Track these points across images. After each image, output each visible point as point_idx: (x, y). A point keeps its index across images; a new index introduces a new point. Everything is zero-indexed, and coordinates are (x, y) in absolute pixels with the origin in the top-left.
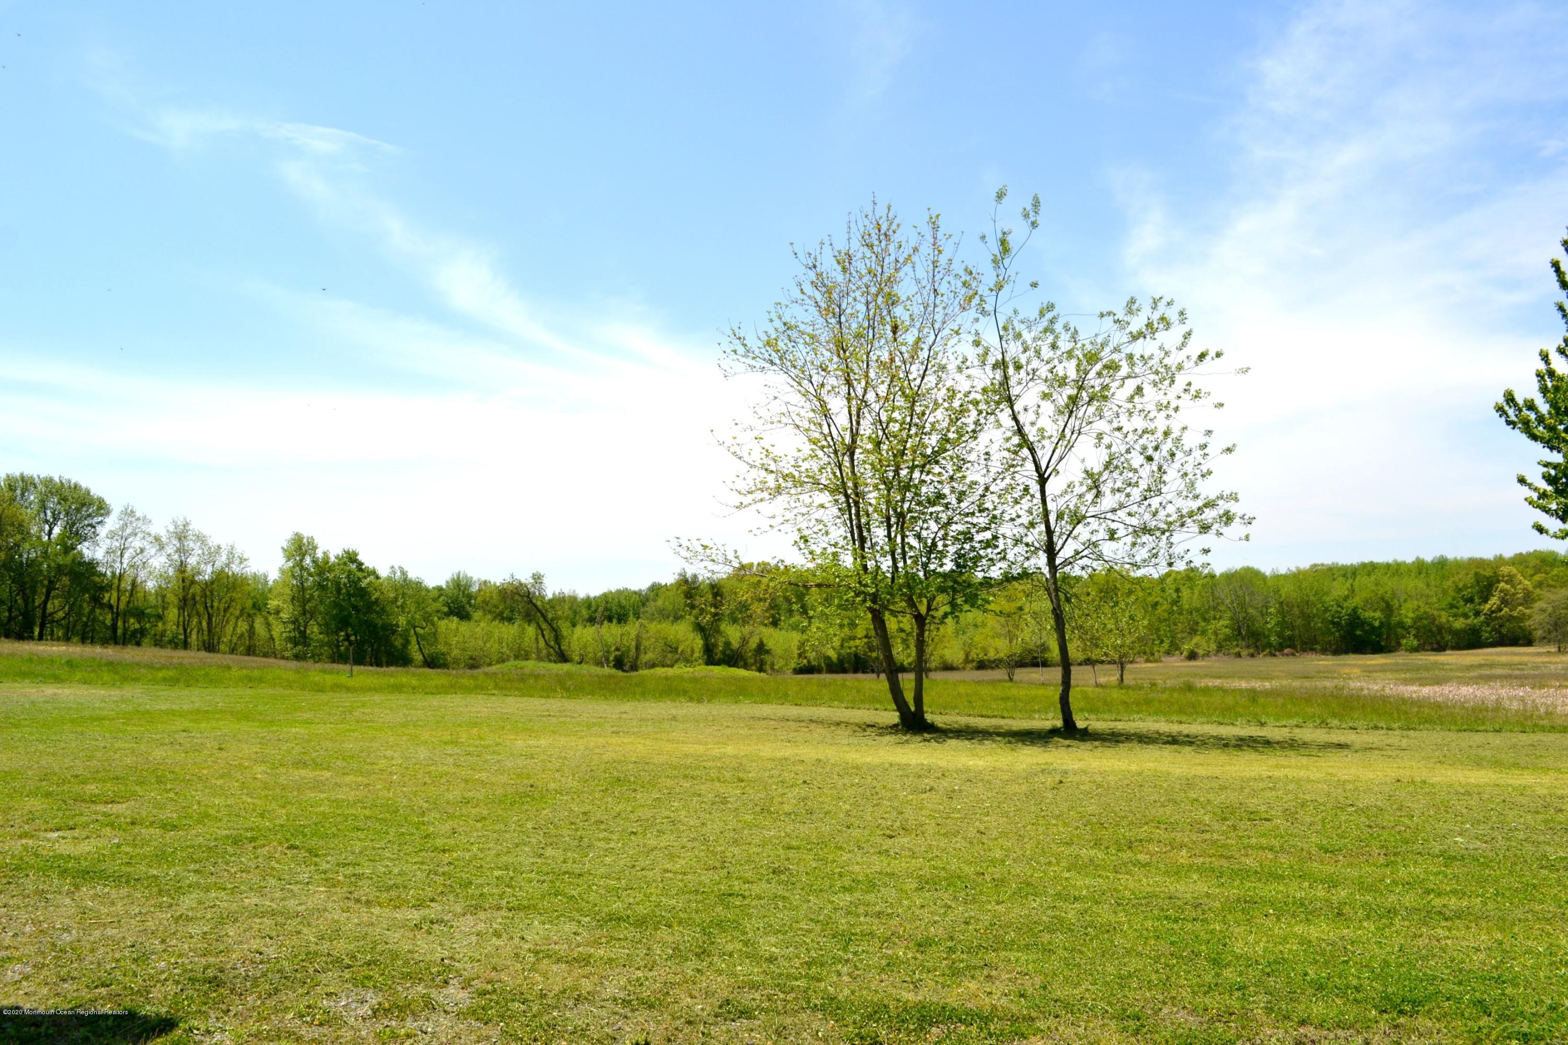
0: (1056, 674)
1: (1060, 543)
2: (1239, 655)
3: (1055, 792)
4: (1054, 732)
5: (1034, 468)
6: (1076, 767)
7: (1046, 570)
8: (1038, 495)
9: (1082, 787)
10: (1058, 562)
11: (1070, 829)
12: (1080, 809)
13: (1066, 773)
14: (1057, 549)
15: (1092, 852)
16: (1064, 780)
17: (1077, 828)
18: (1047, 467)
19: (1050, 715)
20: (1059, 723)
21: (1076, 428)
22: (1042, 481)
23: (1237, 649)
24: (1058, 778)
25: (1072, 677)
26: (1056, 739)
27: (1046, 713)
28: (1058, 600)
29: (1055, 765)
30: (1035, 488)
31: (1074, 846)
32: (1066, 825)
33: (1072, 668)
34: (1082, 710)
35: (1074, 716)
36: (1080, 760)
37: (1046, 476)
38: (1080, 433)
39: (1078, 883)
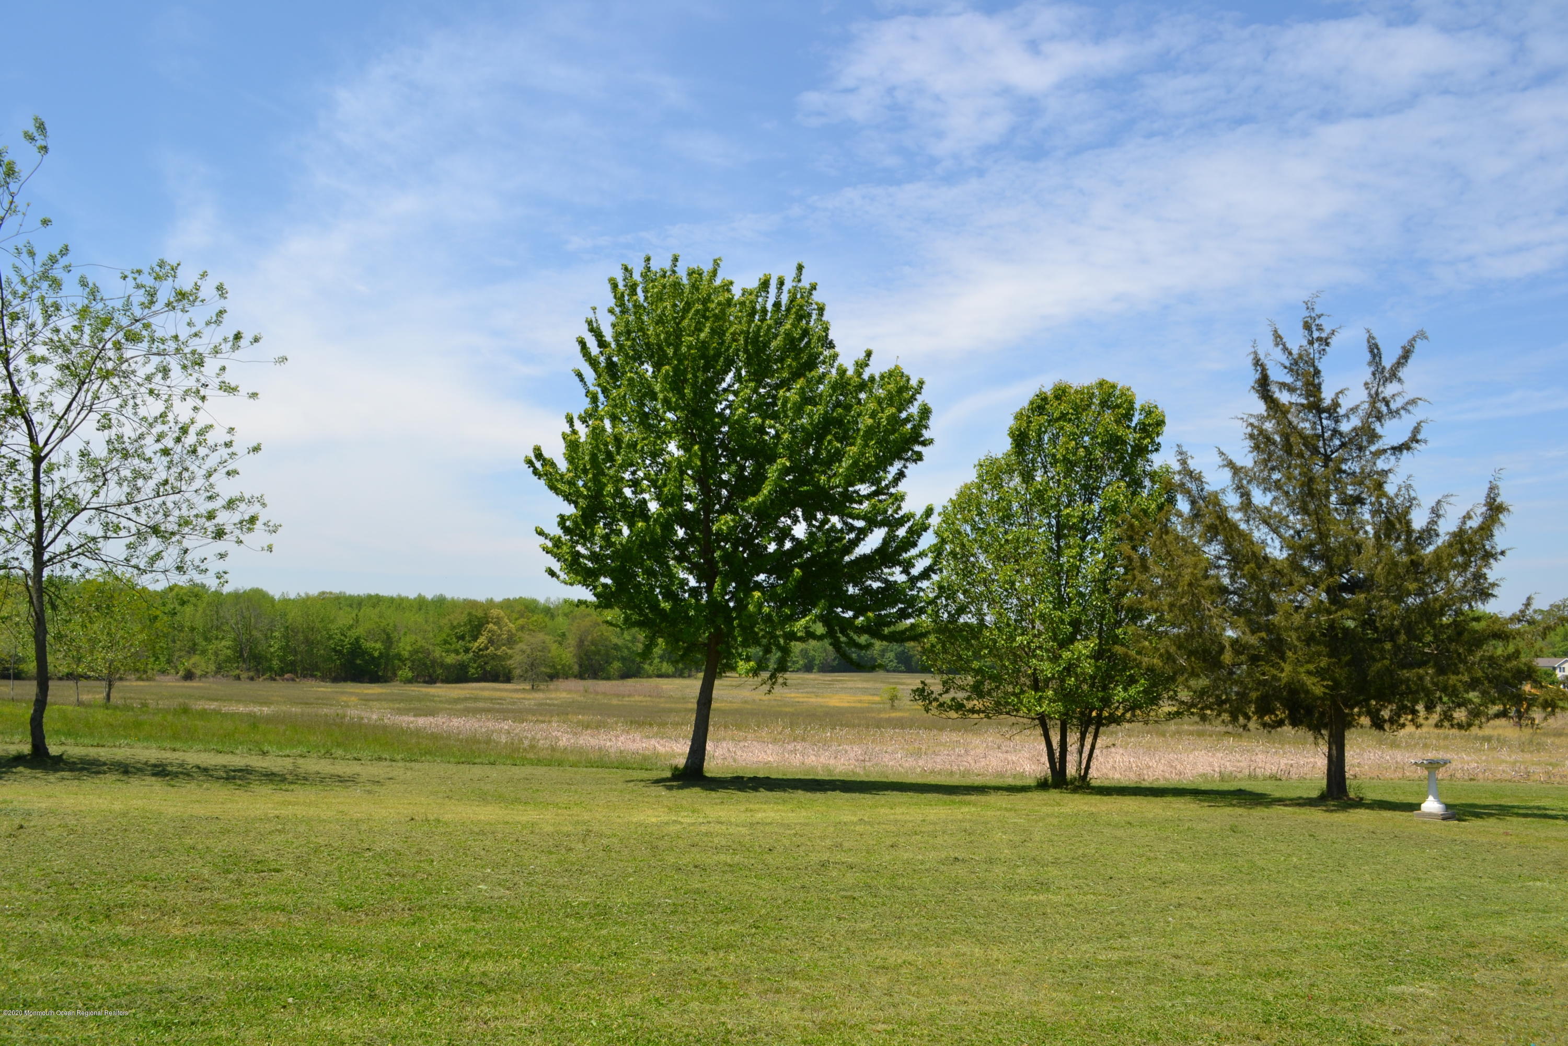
0: (30, 689)
1: (51, 535)
2: (238, 678)
3: (11, 840)
4: (19, 760)
5: (28, 443)
6: (44, 805)
7: (29, 565)
8: (30, 475)
9: (49, 834)
10: (46, 557)
11: (27, 893)
12: (43, 865)
13: (30, 814)
14: (45, 545)
15: (56, 927)
16: (25, 825)
17: (37, 891)
18: (46, 444)
19: (17, 738)
20: (26, 749)
21: (88, 403)
22: (37, 460)
23: (237, 672)
24: (17, 821)
25: (49, 693)
26: (21, 769)
27: (12, 735)
28: (41, 602)
29: (15, 803)
30: (27, 466)
31: (30, 919)
32: (22, 887)
33: (51, 683)
34: (57, 732)
35: (47, 741)
36: (49, 797)
37: (42, 455)
38: (90, 411)
39: (31, 978)
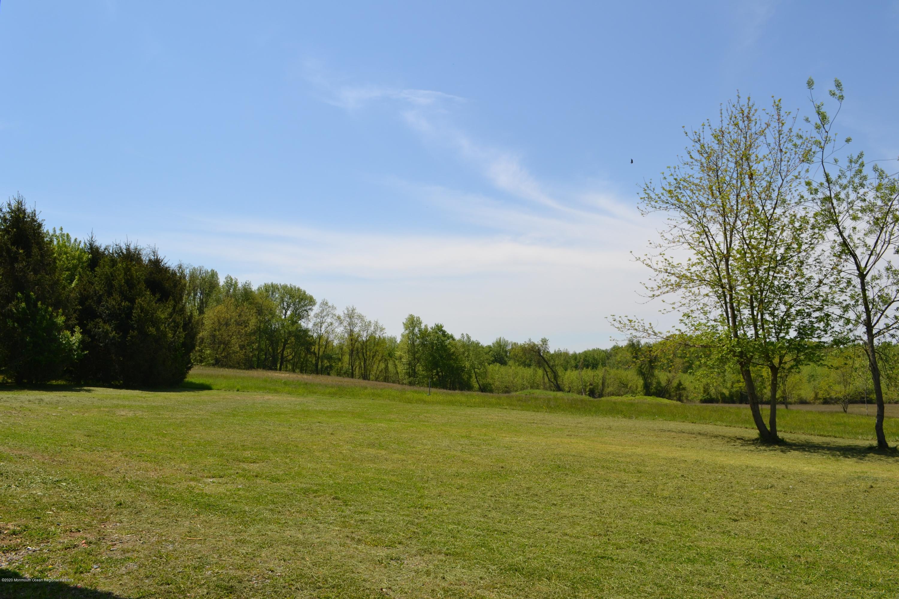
0: (873, 409)
1: (876, 319)
3: (866, 494)
4: (870, 449)
5: (856, 268)
6: (885, 476)
7: (865, 338)
8: (859, 286)
9: (888, 492)
10: (875, 331)
11: (875, 524)
12: (884, 509)
13: (877, 480)
14: (873, 325)
15: (891, 545)
16: (874, 486)
17: (881, 524)
18: (866, 266)
19: (870, 437)
20: (875, 443)
21: (887, 240)
22: (862, 276)
24: (870, 484)
25: (885, 411)
26: (871, 454)
27: (867, 435)
28: (875, 358)
29: (869, 473)
30: (857, 281)
31: (877, 539)
32: (872, 521)
33: (885, 405)
34: (894, 434)
35: (887, 439)
36: (889, 471)
37: (865, 273)
38: (889, 244)
39: (876, 571)
